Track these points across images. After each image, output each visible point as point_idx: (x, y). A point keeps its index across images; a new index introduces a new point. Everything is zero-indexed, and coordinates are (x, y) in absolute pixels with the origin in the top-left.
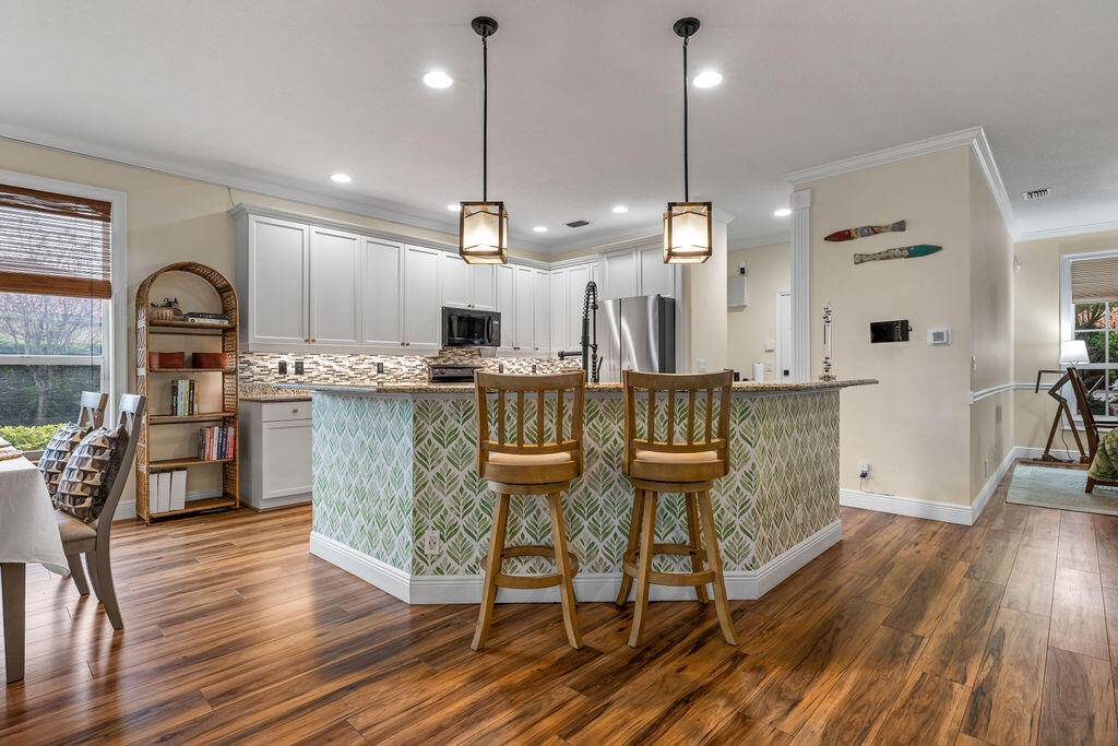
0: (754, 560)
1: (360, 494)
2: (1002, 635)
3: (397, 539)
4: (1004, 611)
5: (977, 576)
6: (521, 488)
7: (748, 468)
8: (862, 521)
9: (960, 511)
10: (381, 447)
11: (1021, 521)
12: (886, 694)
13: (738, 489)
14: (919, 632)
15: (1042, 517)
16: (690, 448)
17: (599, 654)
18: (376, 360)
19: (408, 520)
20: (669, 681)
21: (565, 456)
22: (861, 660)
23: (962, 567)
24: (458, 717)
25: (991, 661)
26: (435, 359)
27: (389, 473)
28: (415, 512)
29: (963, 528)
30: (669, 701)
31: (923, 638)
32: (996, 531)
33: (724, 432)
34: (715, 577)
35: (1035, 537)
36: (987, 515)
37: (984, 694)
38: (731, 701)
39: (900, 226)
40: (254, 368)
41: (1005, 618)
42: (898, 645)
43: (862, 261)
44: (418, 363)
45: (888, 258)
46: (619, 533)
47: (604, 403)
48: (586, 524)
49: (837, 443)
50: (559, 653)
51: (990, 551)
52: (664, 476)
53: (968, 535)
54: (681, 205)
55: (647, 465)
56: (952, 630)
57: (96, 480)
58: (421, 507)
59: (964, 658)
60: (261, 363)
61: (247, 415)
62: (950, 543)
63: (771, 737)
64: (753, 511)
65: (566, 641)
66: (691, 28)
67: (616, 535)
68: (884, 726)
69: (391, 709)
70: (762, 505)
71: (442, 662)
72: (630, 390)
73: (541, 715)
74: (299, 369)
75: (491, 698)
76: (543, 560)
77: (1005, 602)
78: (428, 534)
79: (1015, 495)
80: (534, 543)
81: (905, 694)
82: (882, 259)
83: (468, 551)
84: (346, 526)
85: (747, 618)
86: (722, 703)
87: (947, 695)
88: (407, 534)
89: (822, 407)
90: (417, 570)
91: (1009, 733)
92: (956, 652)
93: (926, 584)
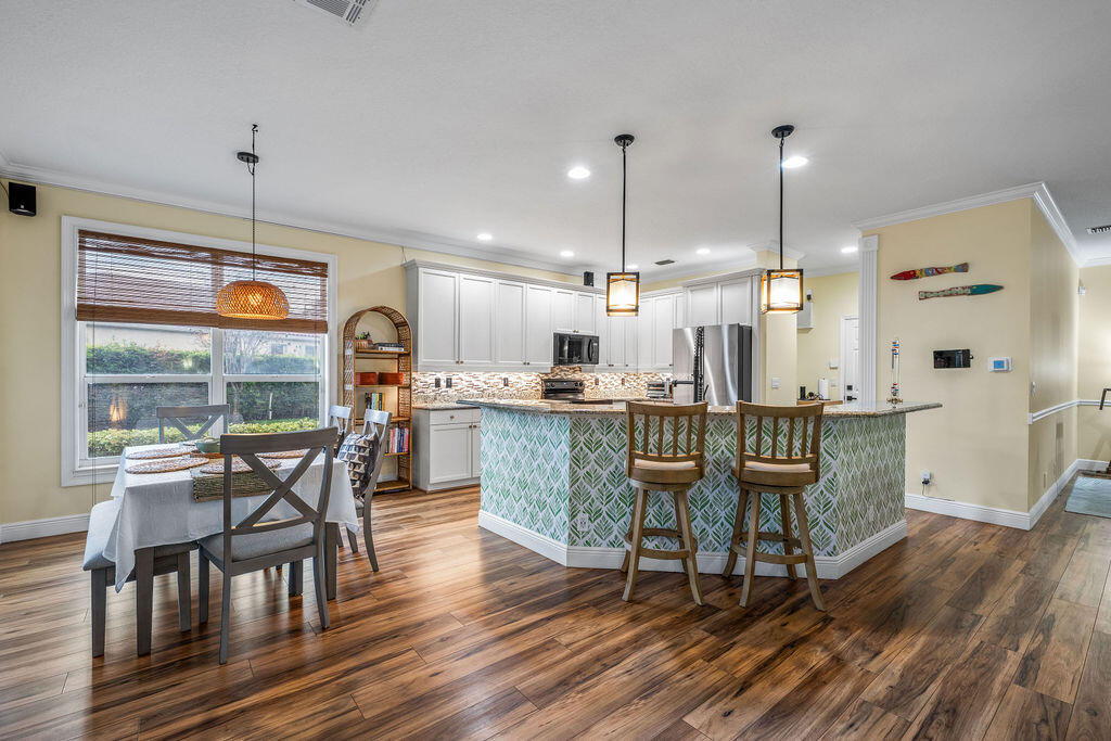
0: (835, 548)
1: (523, 485)
2: (1052, 619)
3: (555, 519)
4: (1055, 602)
5: (1032, 572)
6: (660, 486)
7: (830, 475)
8: (924, 522)
9: (1019, 517)
10: (541, 450)
11: (1078, 528)
12: (950, 654)
13: (822, 492)
14: (979, 611)
15: (1100, 525)
16: (790, 461)
17: (718, 610)
18: (504, 375)
19: (565, 505)
20: (776, 631)
21: (691, 464)
22: (929, 628)
23: (1019, 564)
24: (629, 642)
25: (1041, 637)
26: (546, 374)
27: (548, 470)
28: (570, 500)
29: (1020, 532)
30: (779, 645)
31: (981, 616)
32: (1053, 536)
33: (815, 450)
34: (807, 559)
35: (1091, 541)
36: (1046, 521)
37: (1034, 660)
38: (826, 648)
39: (963, 268)
40: (418, 383)
41: (1055, 606)
42: (960, 620)
43: (926, 298)
44: (533, 377)
45: (951, 295)
46: (725, 522)
47: (714, 422)
48: (699, 514)
49: (903, 455)
50: (689, 607)
51: (1046, 553)
52: (769, 481)
53: (1025, 538)
54: (778, 271)
55: (754, 472)
56: (1007, 613)
57: (362, 470)
58: (576, 496)
59: (1018, 632)
60: (423, 379)
61: (418, 419)
62: (1008, 544)
63: (859, 675)
64: (834, 510)
65: (691, 599)
66: (786, 132)
67: (722, 524)
68: (949, 674)
69: (580, 635)
70: (841, 505)
71: (605, 607)
72: (742, 416)
73: (686, 646)
74: (449, 384)
75: (648, 633)
76: (666, 540)
77: (1057, 594)
78: (580, 516)
79: (1073, 505)
80: (659, 526)
81: (966, 655)
82: (945, 296)
83: (609, 530)
84: (511, 509)
85: (831, 592)
86: (819, 649)
87: (1002, 658)
88: (564, 516)
89: (891, 426)
90: (572, 542)
91: (1052, 687)
92: (1010, 628)
93: (983, 578)
